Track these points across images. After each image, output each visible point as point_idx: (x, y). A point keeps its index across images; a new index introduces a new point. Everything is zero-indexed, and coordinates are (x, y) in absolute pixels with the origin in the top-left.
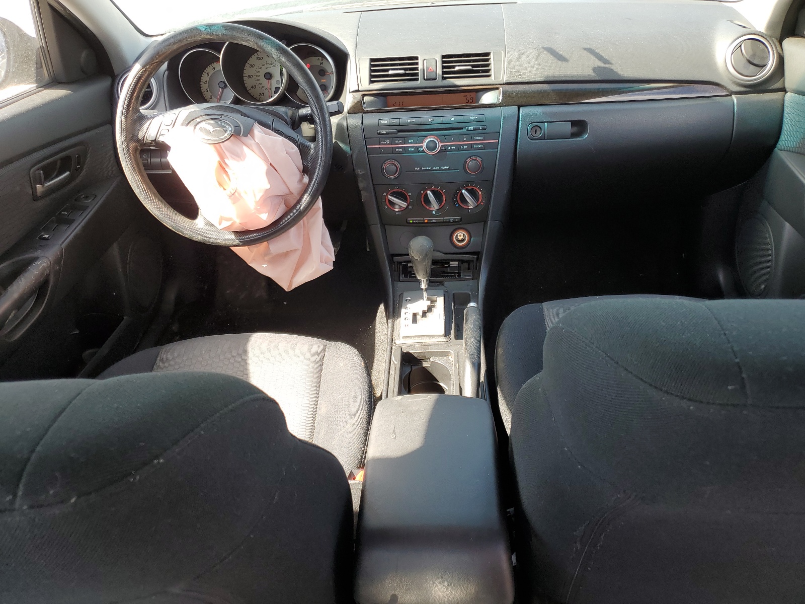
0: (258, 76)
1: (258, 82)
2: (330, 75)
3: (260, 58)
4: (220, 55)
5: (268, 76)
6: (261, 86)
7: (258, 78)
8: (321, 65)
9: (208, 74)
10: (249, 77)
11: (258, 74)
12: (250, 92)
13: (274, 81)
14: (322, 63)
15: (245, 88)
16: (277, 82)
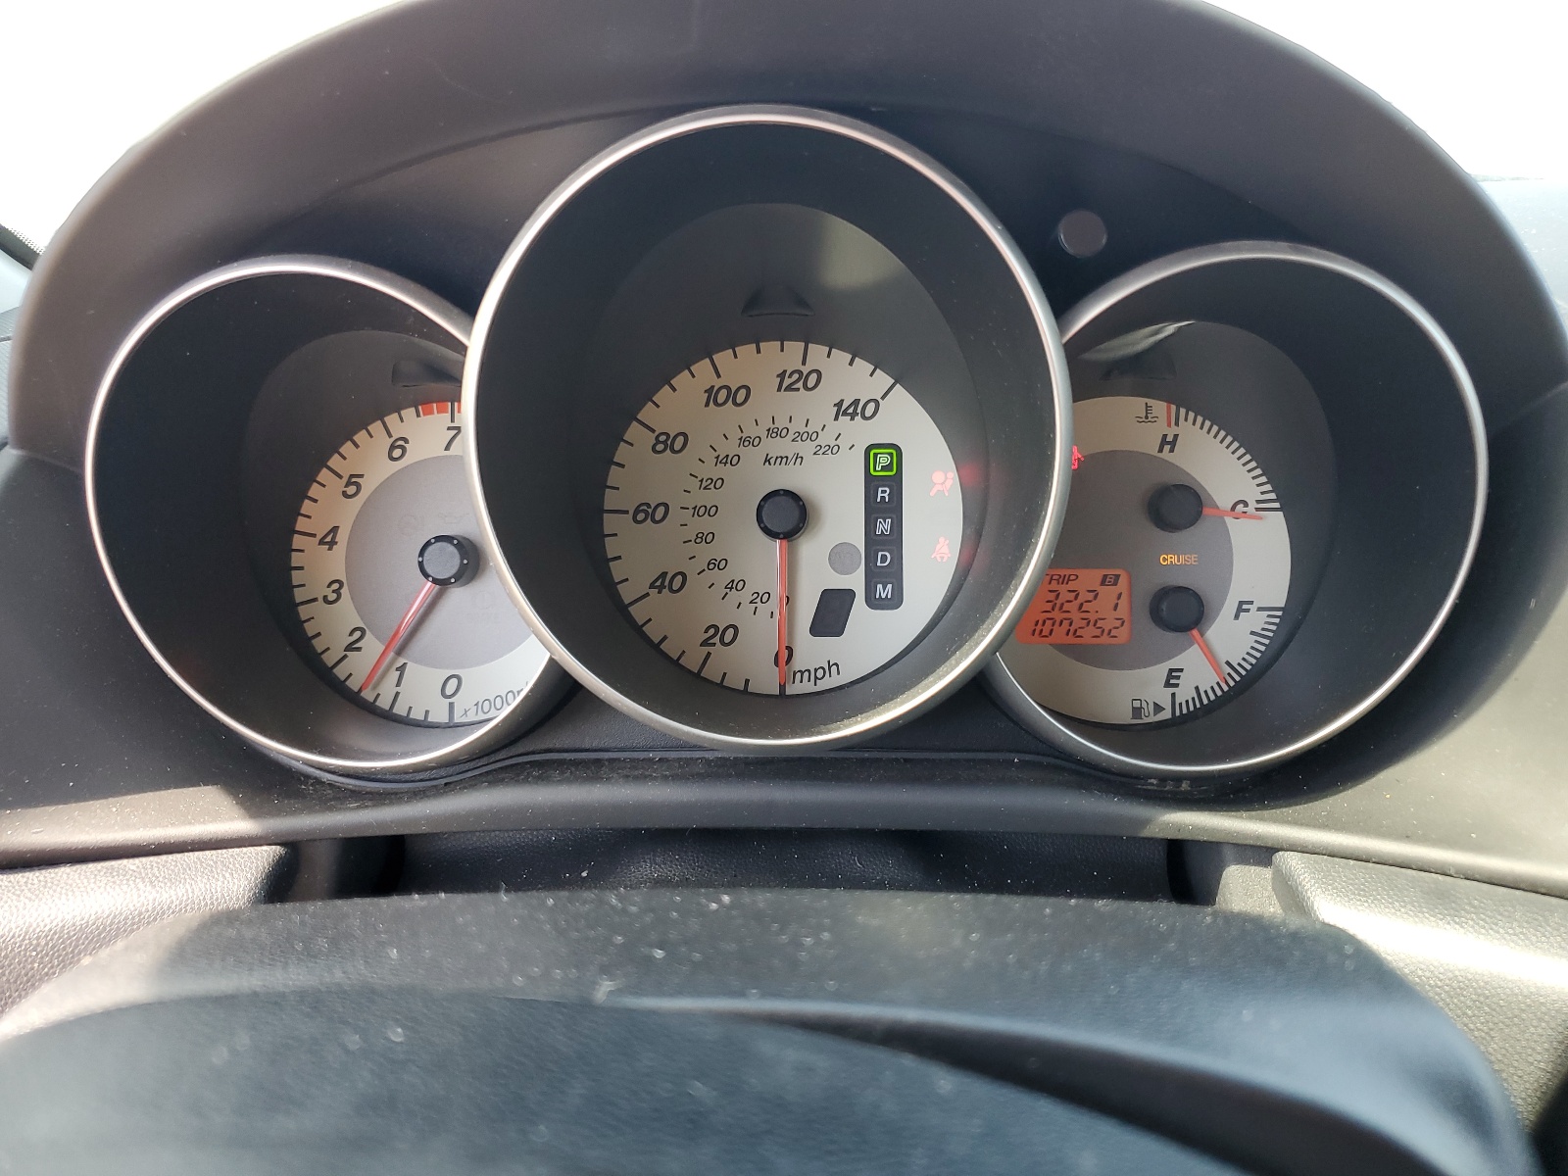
0: (711, 511)
1: (705, 552)
2: (1229, 520)
3: (732, 395)
4: (468, 332)
5: (782, 522)
6: (722, 578)
7: (705, 524)
8: (1166, 454)
9: (354, 481)
10: (647, 513)
11: (708, 498)
12: (638, 613)
13: (813, 550)
14: (1169, 443)
15: (610, 587)
16: (839, 557)
